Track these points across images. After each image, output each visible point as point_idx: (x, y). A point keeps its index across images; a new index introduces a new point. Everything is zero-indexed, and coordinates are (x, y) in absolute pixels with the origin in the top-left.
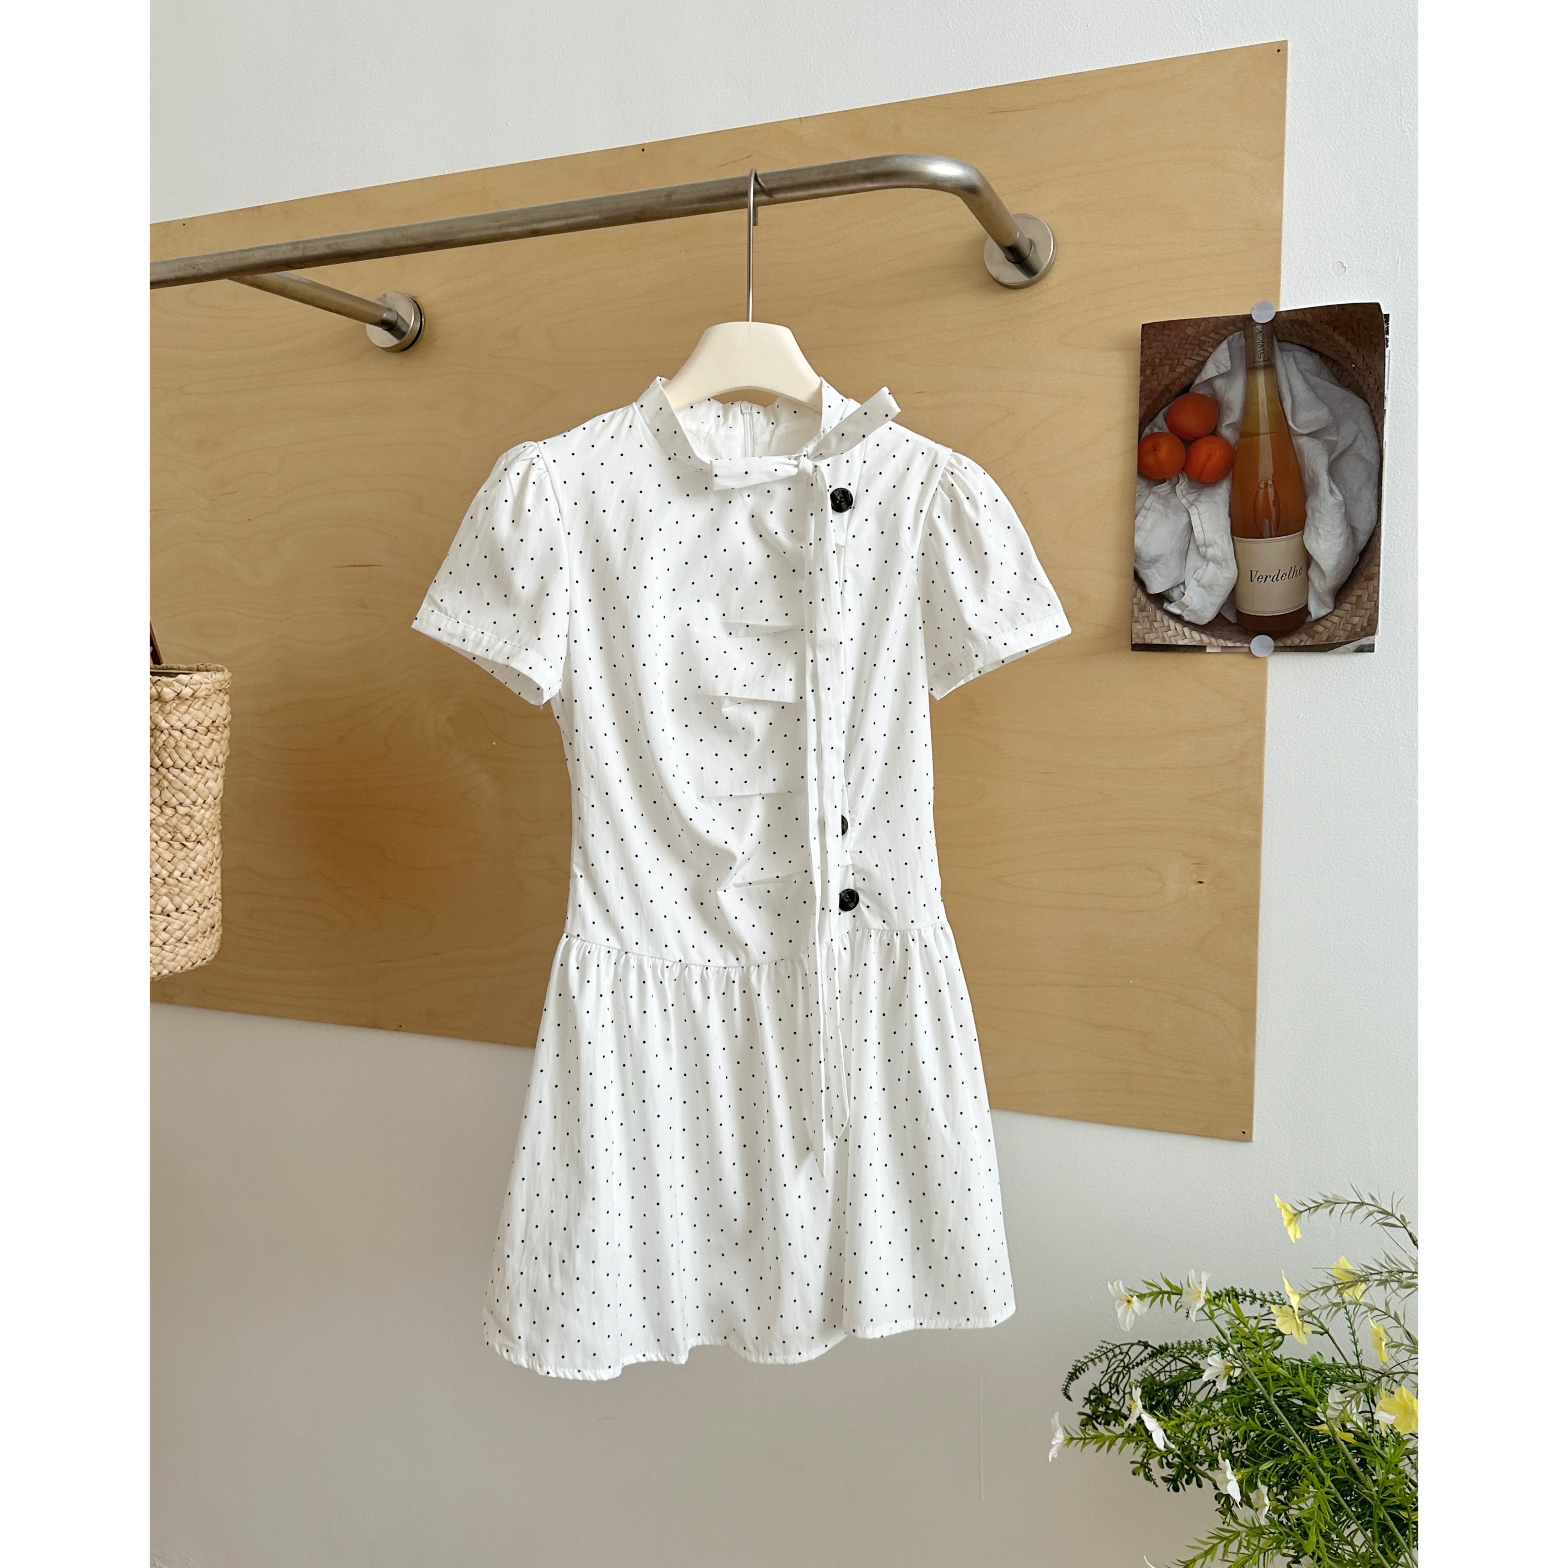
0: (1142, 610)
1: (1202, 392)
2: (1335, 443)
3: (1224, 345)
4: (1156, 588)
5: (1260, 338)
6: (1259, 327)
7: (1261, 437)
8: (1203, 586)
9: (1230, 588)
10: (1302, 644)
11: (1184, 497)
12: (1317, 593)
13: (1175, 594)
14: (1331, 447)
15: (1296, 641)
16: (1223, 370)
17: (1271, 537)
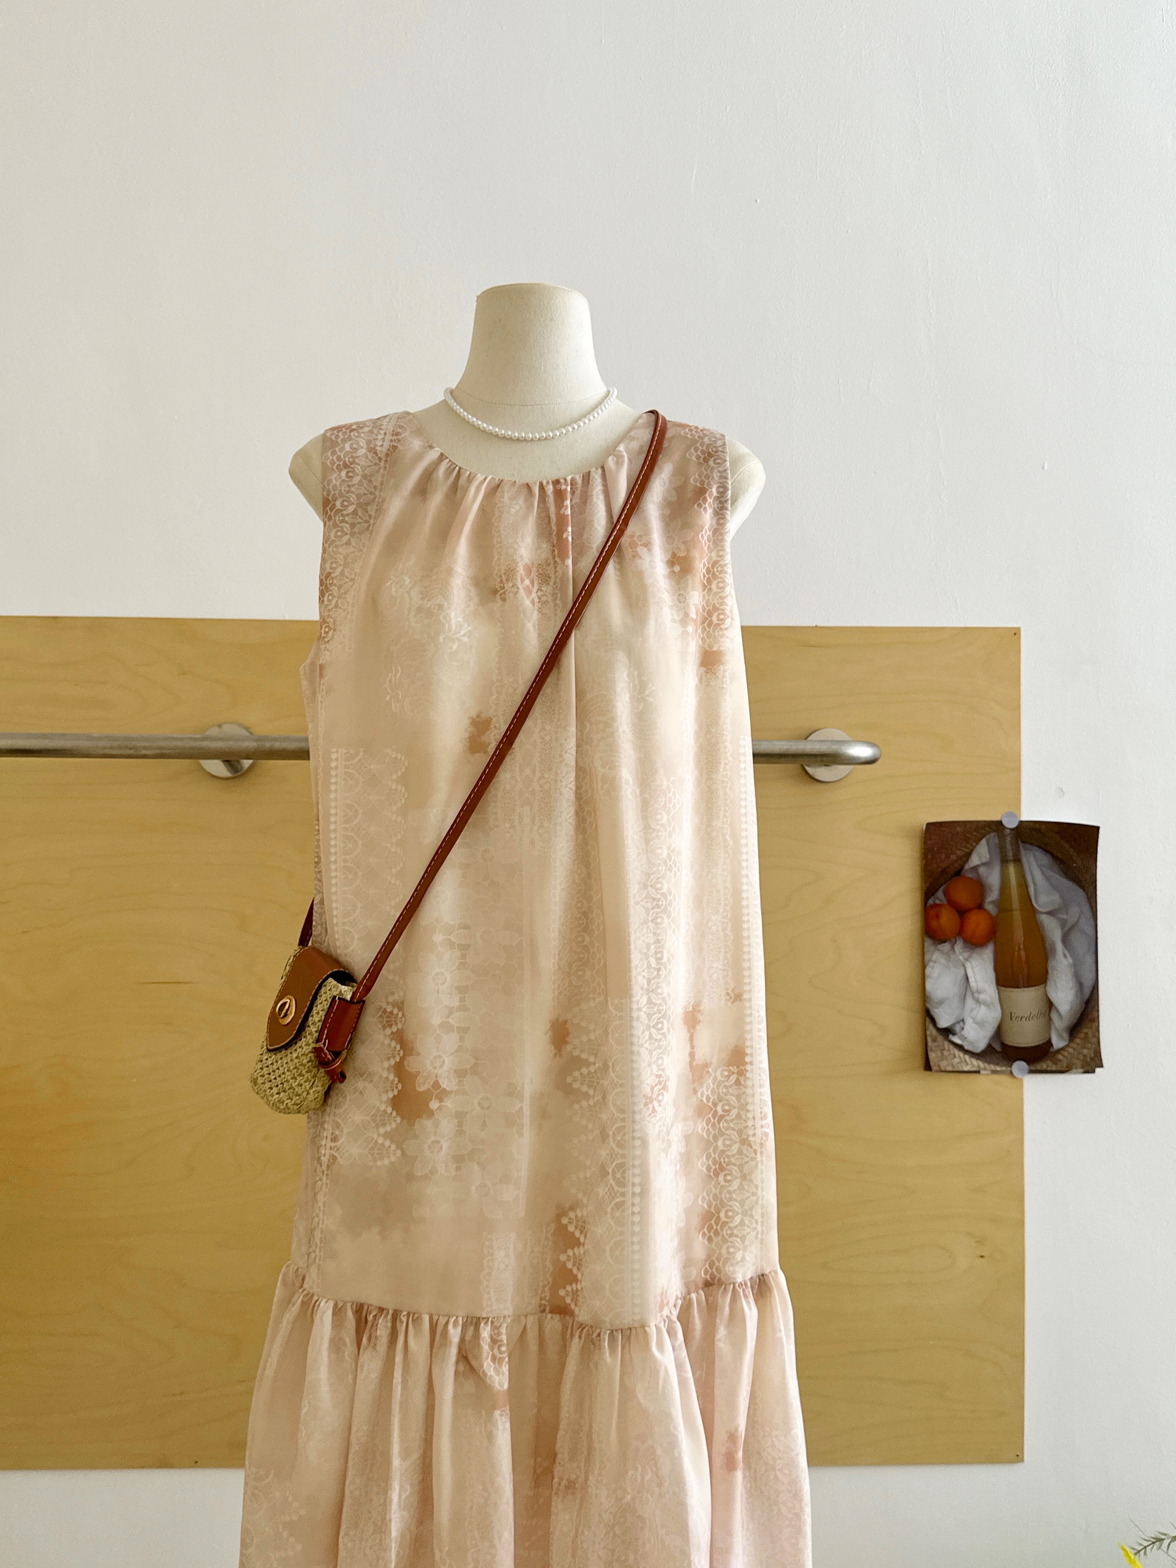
0: (934, 1040)
1: (970, 876)
2: (1066, 920)
3: (984, 841)
4: (943, 1023)
5: (1008, 839)
6: (1008, 831)
7: (1014, 912)
8: (977, 1023)
9: (996, 1025)
10: (1049, 1069)
11: (961, 954)
12: (1056, 1029)
13: (957, 1029)
14: (1063, 923)
15: (1043, 1066)
16: (984, 860)
17: (1024, 987)
